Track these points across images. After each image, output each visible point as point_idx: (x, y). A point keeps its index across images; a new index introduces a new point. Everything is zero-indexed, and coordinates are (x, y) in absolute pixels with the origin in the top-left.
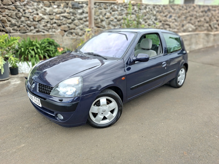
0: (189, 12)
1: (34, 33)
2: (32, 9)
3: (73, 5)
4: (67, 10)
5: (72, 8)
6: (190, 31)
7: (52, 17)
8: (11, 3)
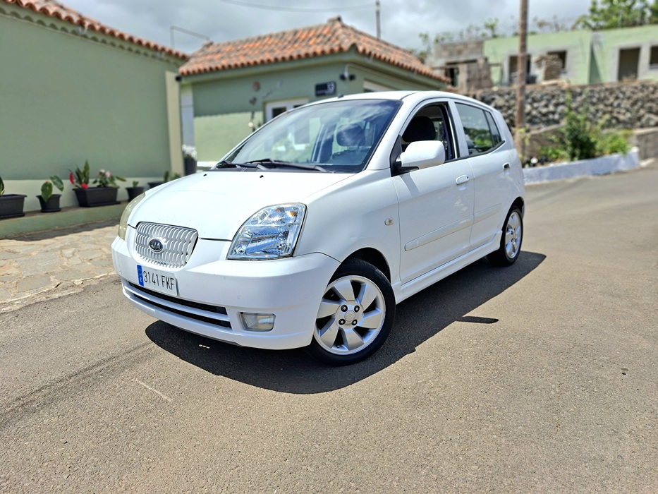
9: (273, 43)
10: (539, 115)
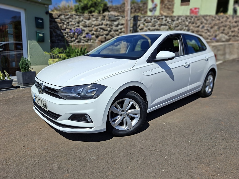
0: (222, 22)
1: (75, 43)
2: (74, 22)
3: (110, 18)
4: (105, 22)
5: (109, 20)
6: (223, 42)
7: (90, 29)
8: (57, 17)
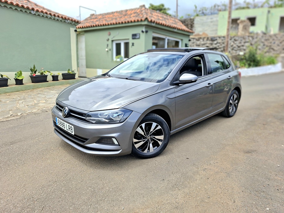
9: (117, 15)
10: (237, 47)
